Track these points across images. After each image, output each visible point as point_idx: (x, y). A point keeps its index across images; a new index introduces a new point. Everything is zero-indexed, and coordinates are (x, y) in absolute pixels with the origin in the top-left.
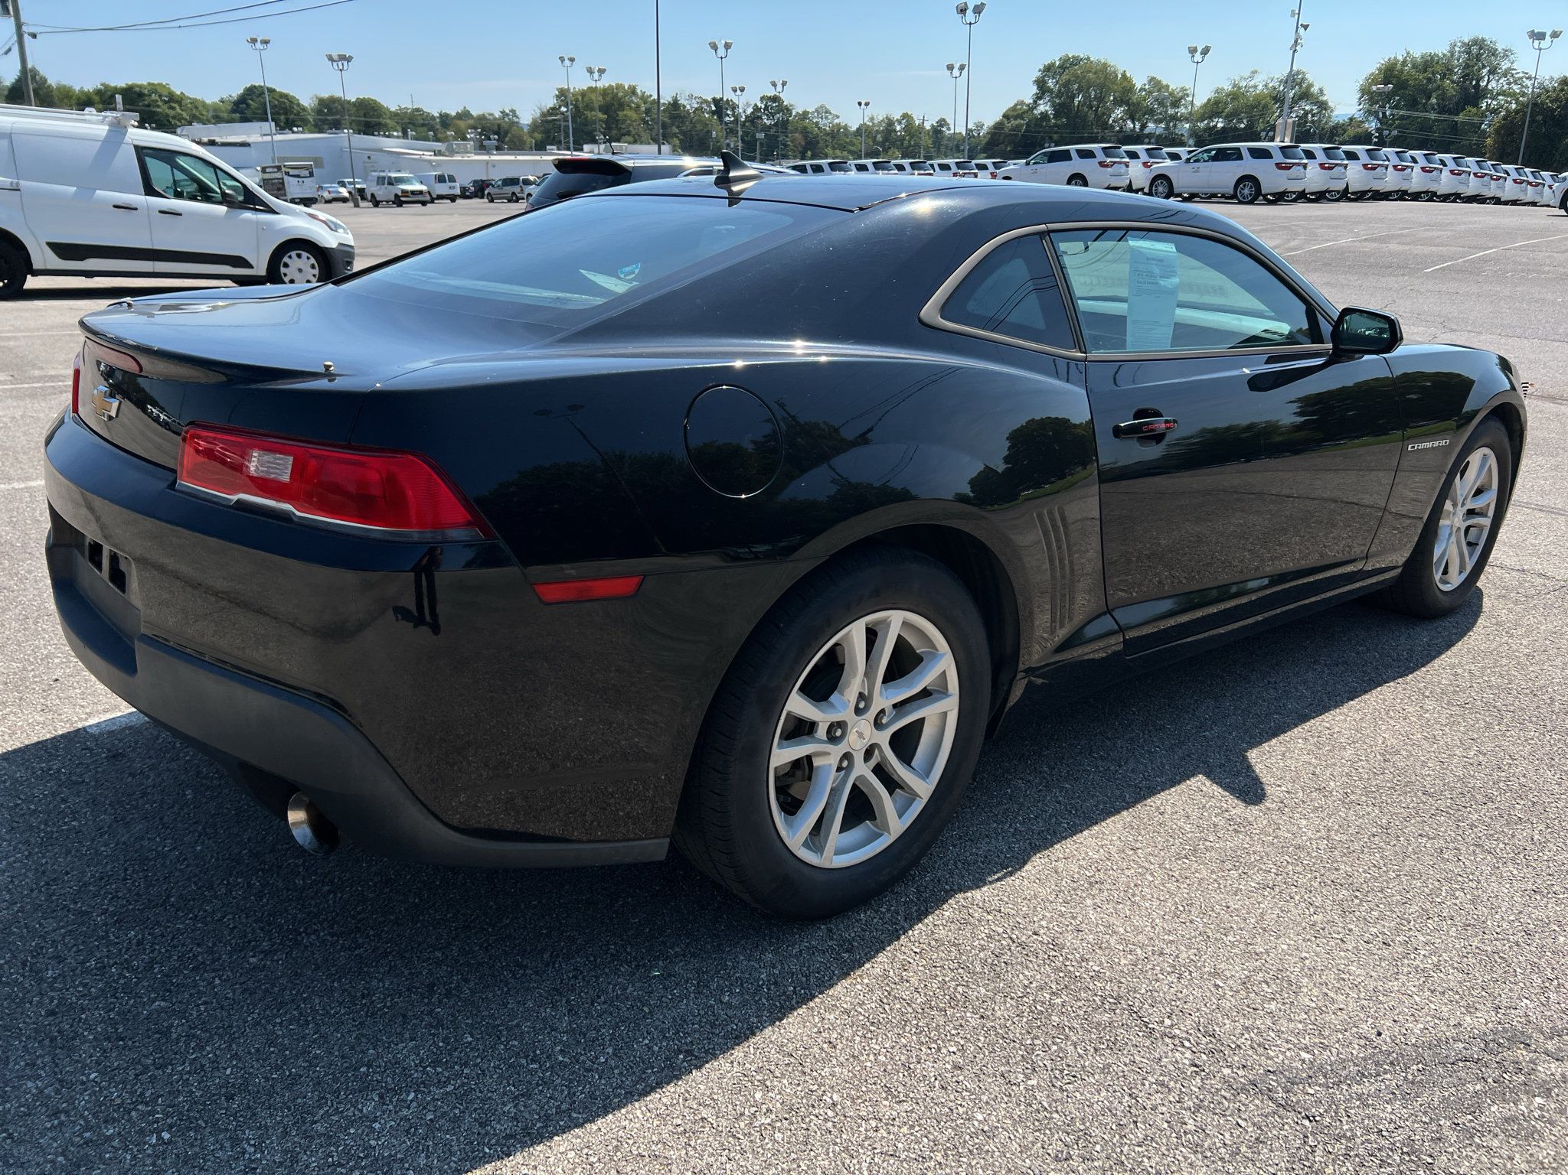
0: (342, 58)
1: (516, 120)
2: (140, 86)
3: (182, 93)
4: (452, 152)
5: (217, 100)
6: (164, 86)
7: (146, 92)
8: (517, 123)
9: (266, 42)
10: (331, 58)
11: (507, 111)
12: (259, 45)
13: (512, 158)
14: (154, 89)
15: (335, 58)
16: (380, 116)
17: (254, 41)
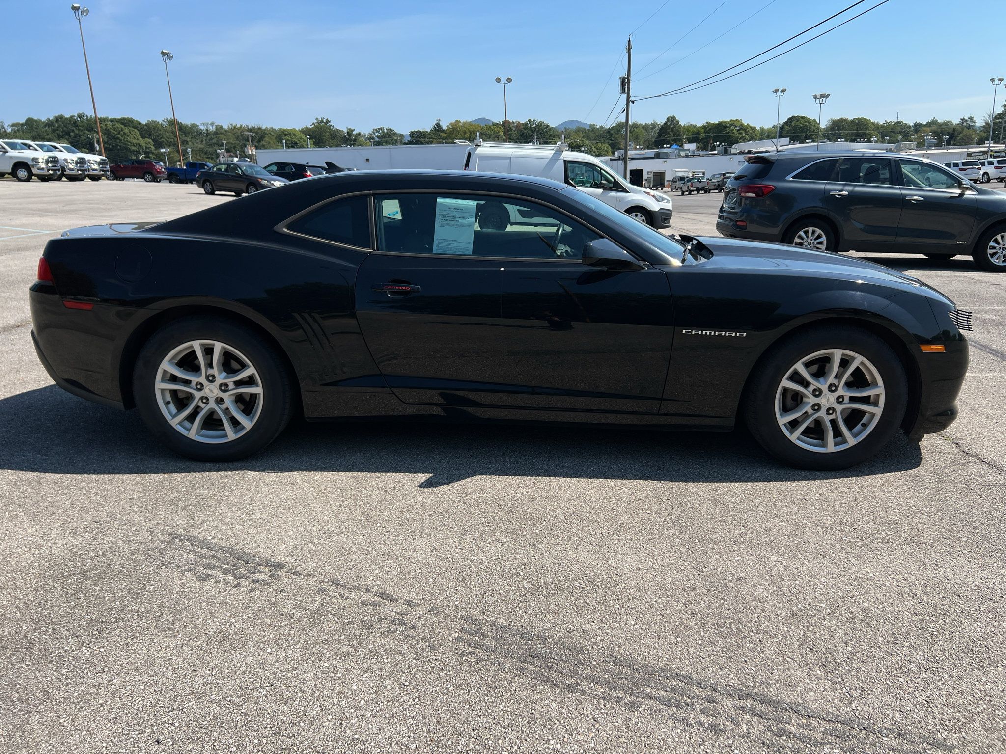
0: (823, 96)
1: (972, 124)
2: (725, 122)
3: (748, 124)
4: (899, 150)
5: (771, 126)
6: (739, 121)
7: (728, 125)
8: (973, 126)
9: (783, 91)
10: (815, 97)
11: (967, 119)
12: (779, 93)
13: (945, 151)
14: (733, 123)
15: (819, 96)
16: (867, 128)
17: (777, 91)
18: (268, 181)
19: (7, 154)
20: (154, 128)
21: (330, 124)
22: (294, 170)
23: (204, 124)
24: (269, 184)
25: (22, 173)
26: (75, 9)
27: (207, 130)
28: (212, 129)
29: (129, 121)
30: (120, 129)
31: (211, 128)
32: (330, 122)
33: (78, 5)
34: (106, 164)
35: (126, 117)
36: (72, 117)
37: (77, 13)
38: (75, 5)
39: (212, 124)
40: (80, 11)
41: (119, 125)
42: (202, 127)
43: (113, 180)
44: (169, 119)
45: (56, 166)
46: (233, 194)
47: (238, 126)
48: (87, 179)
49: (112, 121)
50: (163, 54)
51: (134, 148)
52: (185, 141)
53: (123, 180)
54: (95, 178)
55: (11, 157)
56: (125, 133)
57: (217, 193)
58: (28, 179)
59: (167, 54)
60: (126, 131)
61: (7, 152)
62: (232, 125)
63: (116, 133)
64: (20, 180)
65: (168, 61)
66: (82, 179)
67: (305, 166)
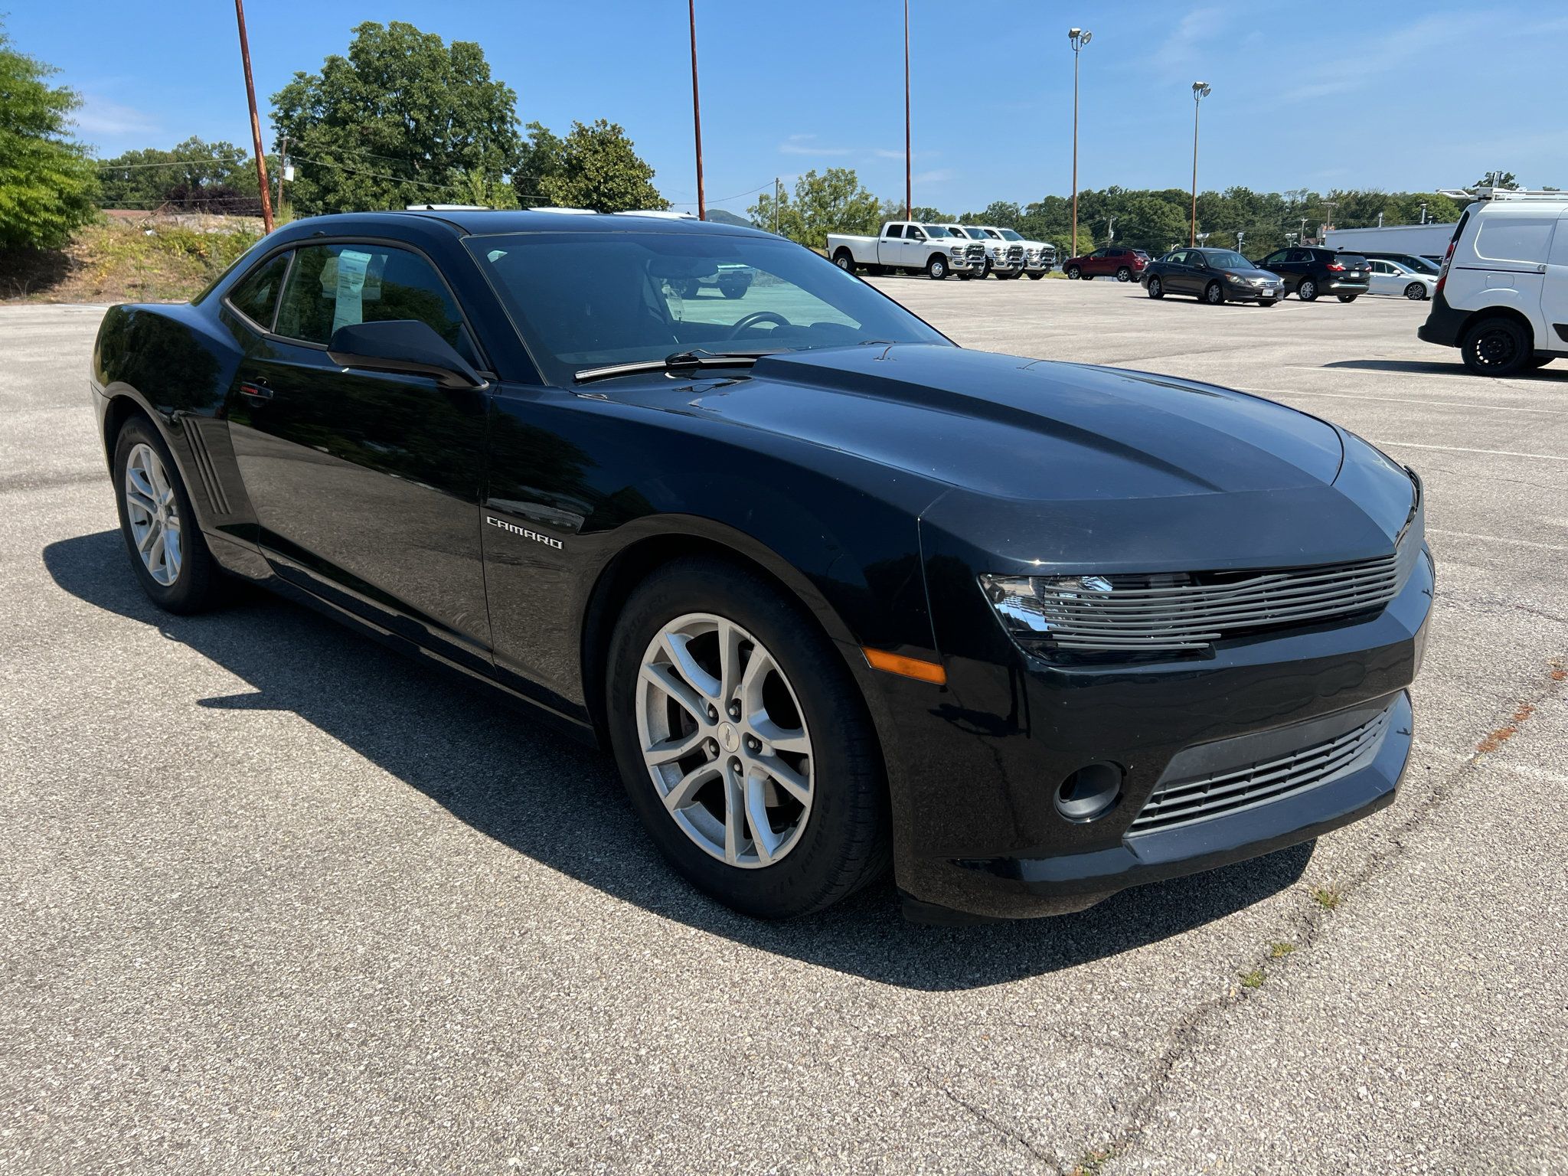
18: (1240, 277)
19: (925, 243)
20: (1209, 204)
21: (1512, 181)
22: (1314, 260)
23: (1289, 193)
24: (1242, 282)
25: (937, 269)
26: (1073, 35)
27: (1293, 202)
28: (1301, 200)
29: (1176, 194)
30: (1158, 207)
31: (1300, 198)
32: (1512, 178)
33: (1078, 30)
34: (1051, 255)
35: (1172, 188)
36: (1101, 192)
37: (1075, 42)
38: (1073, 30)
39: (1303, 192)
40: (1080, 38)
41: (1159, 201)
42: (1286, 199)
43: (1077, 278)
44: (1235, 188)
45: (979, 259)
46: (1195, 298)
47: (1345, 193)
48: (1024, 276)
49: (1152, 195)
50: (1196, 87)
51: (1171, 235)
52: (1250, 221)
53: (1091, 279)
54: (1035, 276)
55: (929, 247)
56: (1163, 213)
57: (1166, 296)
58: (942, 278)
59: (1202, 86)
60: (1166, 209)
61: (926, 240)
62: (1335, 191)
63: (1152, 212)
64: (933, 278)
65: (1201, 98)
66: (1017, 277)
67: (1336, 253)
